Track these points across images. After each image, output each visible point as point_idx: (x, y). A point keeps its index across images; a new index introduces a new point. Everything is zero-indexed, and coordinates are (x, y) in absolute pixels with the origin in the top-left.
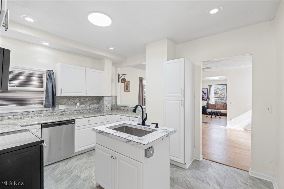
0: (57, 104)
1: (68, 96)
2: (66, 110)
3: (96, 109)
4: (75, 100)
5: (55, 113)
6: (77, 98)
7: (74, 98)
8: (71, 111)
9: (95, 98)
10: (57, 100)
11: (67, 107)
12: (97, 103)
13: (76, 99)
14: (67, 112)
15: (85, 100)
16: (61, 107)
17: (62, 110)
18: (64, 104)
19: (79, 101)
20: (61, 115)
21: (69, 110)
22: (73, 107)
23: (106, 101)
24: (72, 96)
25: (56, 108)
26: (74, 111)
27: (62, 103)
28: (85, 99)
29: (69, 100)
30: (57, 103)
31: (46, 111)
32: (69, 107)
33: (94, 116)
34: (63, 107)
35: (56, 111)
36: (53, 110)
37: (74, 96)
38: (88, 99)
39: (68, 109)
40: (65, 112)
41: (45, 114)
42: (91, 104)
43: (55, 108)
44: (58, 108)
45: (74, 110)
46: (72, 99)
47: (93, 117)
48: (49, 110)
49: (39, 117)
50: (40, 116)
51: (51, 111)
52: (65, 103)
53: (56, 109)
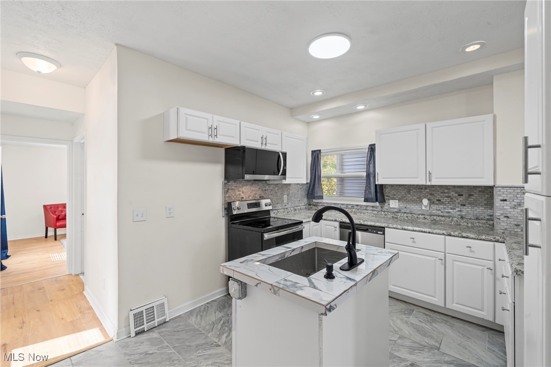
0: (387, 198)
1: (406, 185)
2: (403, 211)
3: (483, 222)
4: (421, 192)
5: (383, 213)
6: (426, 189)
7: (419, 189)
8: (411, 214)
9: (480, 191)
10: (386, 191)
11: (405, 206)
12: (486, 204)
13: (422, 190)
14: (403, 215)
15: (447, 195)
16: (394, 204)
17: (395, 210)
18: (399, 200)
19: (431, 195)
20: (393, 217)
21: (408, 212)
22: (416, 206)
23: (506, 200)
24: (414, 185)
25: (386, 204)
26: (419, 215)
27: (395, 196)
28: (446, 191)
29: (409, 192)
30: (387, 196)
31: (373, 207)
32: (409, 206)
33: (429, 233)
34: (397, 204)
35: (387, 209)
36: (382, 207)
37: (417, 185)
38: (456, 193)
39: (405, 209)
40: (400, 214)
41: (370, 212)
42: (465, 205)
43: (384, 204)
44: (389, 204)
45: (420, 213)
46: (415, 190)
47: (424, 232)
48: (376, 207)
49: (362, 215)
50: (364, 213)
51: (379, 209)
52: (400, 197)
53: (386, 206)
